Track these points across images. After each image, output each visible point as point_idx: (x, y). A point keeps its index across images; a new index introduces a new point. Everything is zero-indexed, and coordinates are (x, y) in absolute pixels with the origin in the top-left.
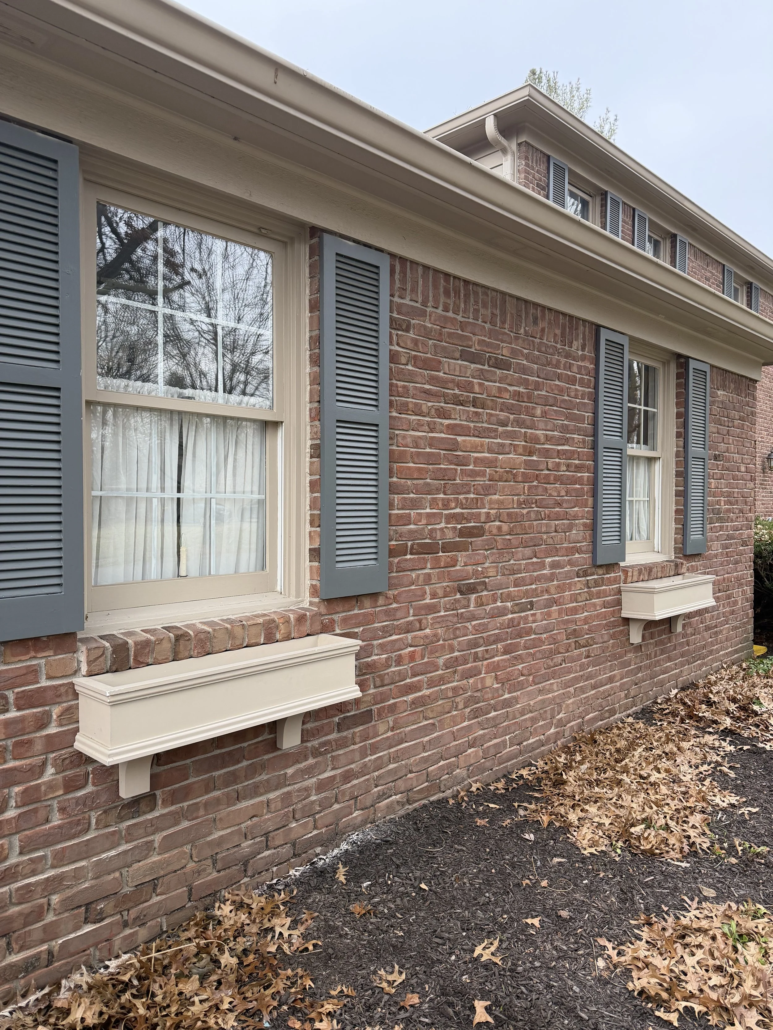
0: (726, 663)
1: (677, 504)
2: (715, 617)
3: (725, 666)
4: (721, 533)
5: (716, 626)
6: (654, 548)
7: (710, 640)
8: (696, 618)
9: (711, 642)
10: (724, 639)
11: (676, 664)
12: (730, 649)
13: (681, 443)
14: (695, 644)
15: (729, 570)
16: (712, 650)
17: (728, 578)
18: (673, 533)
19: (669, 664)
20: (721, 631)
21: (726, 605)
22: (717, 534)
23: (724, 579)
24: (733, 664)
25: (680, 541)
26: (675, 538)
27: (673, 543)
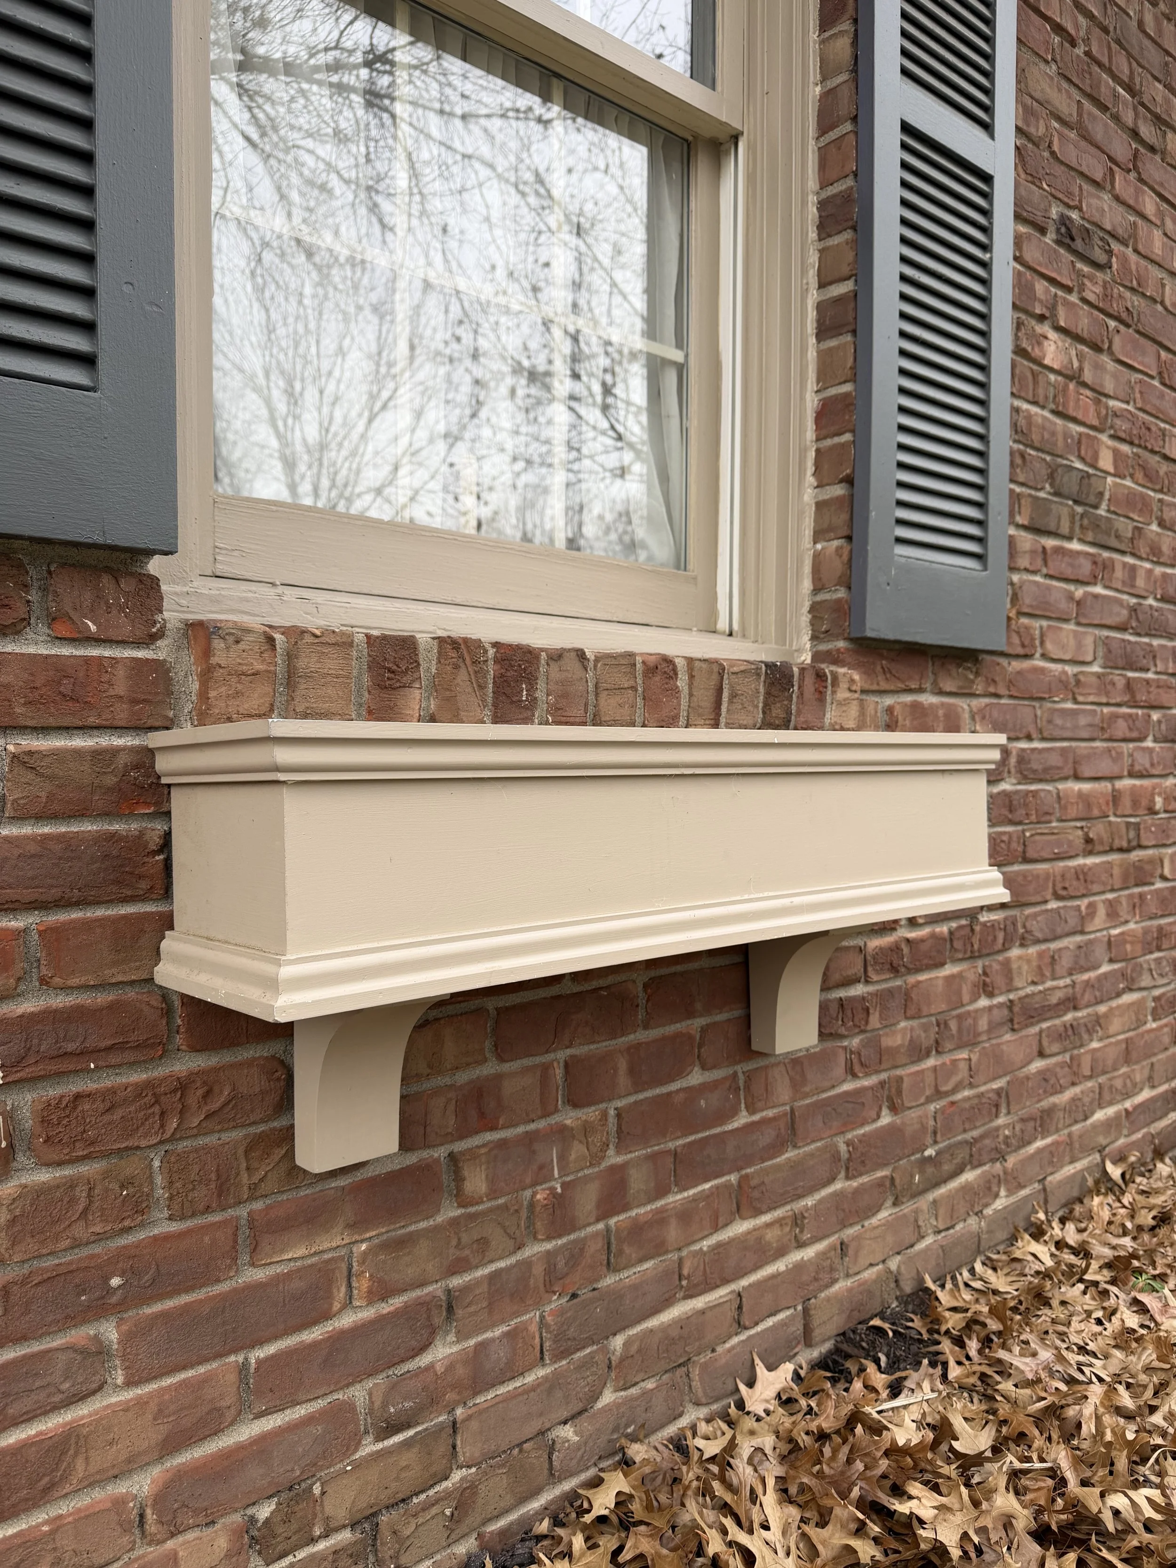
0: (1120, 1159)
1: (824, 376)
2: (1066, 962)
3: (1115, 1172)
4: (1098, 590)
5: (1070, 1002)
6: (713, 613)
7: (1038, 1065)
8: (949, 970)
9: (1044, 1076)
10: (1112, 1054)
11: (797, 1220)
12: (1146, 1094)
13: (842, 46)
14: (938, 1094)
15: (1143, 762)
16: (1049, 1112)
17: (1136, 797)
18: (808, 533)
19: (741, 1227)
20: (1098, 1021)
21: (1124, 910)
22: (1079, 592)
23: (1116, 797)
24: (1159, 1155)
25: (837, 566)
26: (817, 558)
27: (807, 584)
